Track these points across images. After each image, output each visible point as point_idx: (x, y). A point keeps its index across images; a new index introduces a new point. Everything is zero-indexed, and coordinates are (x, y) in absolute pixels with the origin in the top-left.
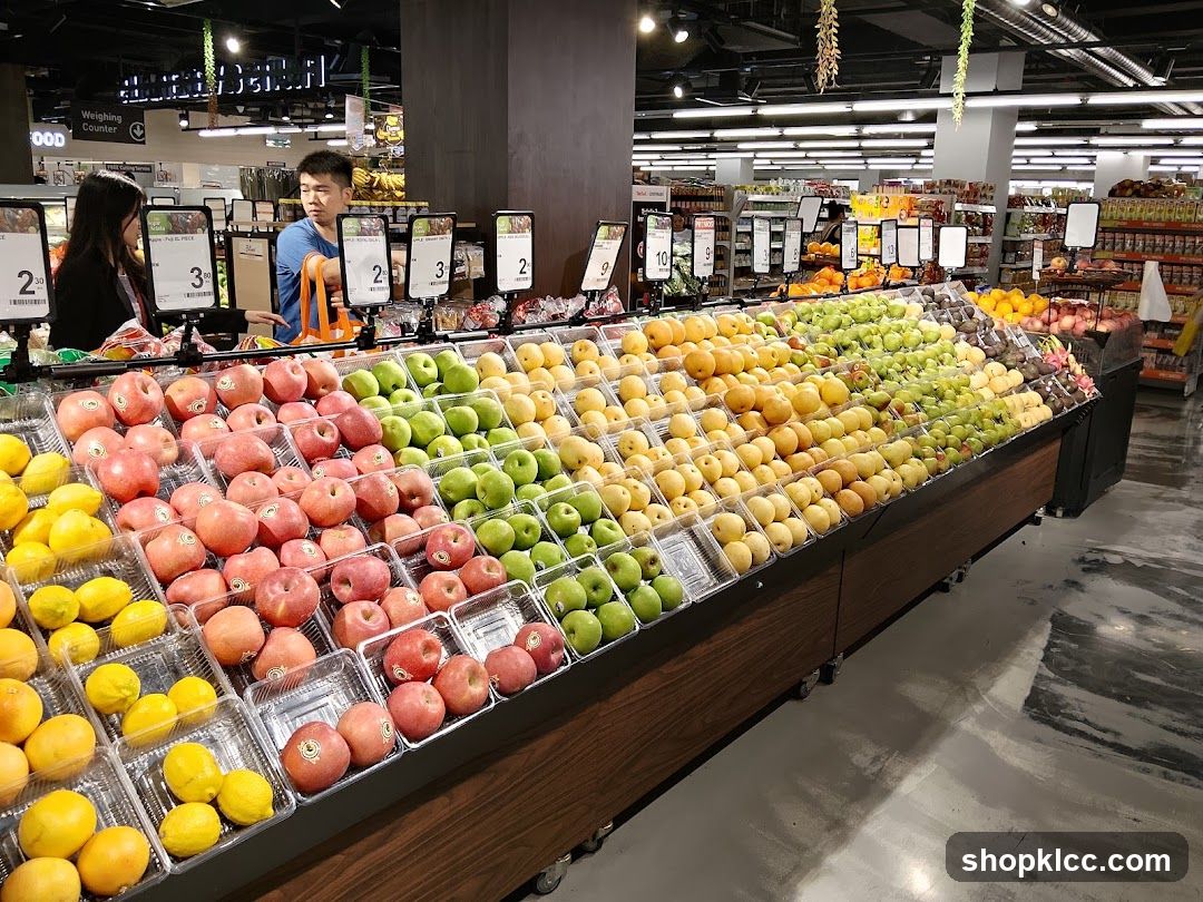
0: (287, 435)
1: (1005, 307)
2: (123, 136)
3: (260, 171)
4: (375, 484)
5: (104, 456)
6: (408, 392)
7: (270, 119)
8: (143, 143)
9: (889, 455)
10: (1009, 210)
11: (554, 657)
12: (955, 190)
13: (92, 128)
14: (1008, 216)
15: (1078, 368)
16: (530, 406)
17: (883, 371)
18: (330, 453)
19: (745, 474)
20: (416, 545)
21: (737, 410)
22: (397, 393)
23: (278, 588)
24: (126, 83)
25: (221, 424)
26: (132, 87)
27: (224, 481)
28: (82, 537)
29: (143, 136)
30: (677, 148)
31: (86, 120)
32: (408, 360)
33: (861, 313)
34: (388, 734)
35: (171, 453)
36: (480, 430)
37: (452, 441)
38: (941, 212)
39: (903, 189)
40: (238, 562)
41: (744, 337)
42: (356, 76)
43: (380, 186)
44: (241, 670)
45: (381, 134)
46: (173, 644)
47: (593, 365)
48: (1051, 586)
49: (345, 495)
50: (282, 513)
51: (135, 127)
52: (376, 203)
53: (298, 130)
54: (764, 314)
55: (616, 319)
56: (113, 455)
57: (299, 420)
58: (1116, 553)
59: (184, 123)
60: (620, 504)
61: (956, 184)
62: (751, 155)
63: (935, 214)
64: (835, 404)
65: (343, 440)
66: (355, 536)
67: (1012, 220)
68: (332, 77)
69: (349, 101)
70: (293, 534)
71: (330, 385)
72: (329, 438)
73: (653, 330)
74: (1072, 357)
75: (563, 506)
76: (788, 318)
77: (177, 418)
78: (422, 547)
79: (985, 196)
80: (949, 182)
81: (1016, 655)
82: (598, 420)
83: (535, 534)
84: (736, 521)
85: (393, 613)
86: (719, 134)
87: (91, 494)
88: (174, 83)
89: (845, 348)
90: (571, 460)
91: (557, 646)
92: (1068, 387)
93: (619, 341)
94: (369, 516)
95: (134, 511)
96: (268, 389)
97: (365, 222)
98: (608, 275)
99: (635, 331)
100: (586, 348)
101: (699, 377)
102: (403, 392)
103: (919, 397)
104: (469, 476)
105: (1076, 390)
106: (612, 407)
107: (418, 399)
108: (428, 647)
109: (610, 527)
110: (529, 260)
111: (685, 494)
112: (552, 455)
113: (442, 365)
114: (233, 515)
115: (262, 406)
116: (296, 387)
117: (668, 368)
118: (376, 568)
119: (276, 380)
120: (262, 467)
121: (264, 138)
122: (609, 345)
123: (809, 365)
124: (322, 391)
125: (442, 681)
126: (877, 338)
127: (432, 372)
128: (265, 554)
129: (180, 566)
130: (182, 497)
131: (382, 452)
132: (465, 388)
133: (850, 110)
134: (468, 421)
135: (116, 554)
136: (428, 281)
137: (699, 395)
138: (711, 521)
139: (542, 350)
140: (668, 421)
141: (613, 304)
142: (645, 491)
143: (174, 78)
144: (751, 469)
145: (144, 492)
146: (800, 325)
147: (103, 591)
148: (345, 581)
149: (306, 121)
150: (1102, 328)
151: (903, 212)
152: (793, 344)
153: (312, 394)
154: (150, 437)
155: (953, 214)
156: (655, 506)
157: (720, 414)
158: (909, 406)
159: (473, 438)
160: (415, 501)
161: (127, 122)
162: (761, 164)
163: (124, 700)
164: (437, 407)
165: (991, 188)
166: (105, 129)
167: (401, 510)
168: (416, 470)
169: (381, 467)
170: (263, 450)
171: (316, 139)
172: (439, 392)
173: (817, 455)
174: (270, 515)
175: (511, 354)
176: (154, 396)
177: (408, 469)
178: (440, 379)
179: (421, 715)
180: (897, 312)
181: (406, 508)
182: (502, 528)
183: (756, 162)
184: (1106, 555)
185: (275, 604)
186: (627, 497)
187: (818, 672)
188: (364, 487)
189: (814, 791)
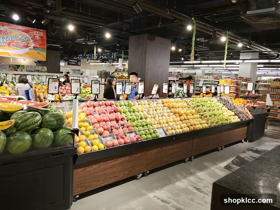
0: (107, 110)
1: (238, 102)
2: (77, 64)
3: (101, 72)
4: (118, 116)
5: (86, 110)
6: (124, 106)
7: (105, 62)
8: (80, 66)
9: (201, 123)
10: (256, 83)
11: (139, 139)
12: (241, 79)
13: (71, 63)
14: (256, 85)
15: (249, 113)
16: (141, 110)
17: (205, 110)
18: (112, 112)
19: (174, 122)
20: (122, 125)
21: (175, 113)
22: (122, 106)
23: (106, 126)
24: (79, 56)
25: (100, 108)
26: (80, 56)
27: (100, 115)
28: (84, 118)
29: (80, 65)
30: (187, 68)
31: (70, 61)
32: (124, 102)
33: (203, 100)
34: (117, 143)
35: (94, 111)
36: (133, 112)
37: (129, 113)
38: (238, 83)
39: (230, 79)
40: (101, 123)
41: (179, 103)
42: (121, 55)
43: (124, 76)
44: (101, 134)
45: (125, 67)
46: (93, 131)
47: (152, 105)
48: (239, 152)
49: (114, 117)
50: (106, 118)
51: (79, 63)
52: (122, 80)
53: (109, 64)
54: (184, 99)
55: (158, 99)
56: (87, 110)
57: (109, 108)
58: (255, 148)
59: (88, 62)
60: (152, 123)
61: (242, 78)
62: (204, 70)
63: (236, 84)
64: (193, 114)
65: (114, 111)
66: (115, 122)
67: (257, 85)
68: (116, 55)
69: (120, 59)
70: (108, 121)
71: (113, 104)
72: (113, 111)
73: (163, 101)
74: (248, 111)
75: (143, 122)
76: (189, 101)
77: (94, 107)
78: (123, 125)
79: (249, 80)
80: (240, 77)
81: (227, 160)
82: (151, 112)
83: (139, 125)
84: (170, 128)
85: (119, 131)
86: (195, 66)
87: (85, 114)
88: (88, 56)
89: (199, 106)
90: (146, 117)
91: (139, 138)
92: (246, 116)
93: (157, 102)
94: (117, 121)
95: (89, 116)
96: (105, 104)
97: (120, 83)
98: (156, 92)
99: (160, 101)
100: (151, 102)
101: (169, 108)
102: (123, 106)
103: (211, 115)
104: (131, 117)
105: (248, 117)
106: (154, 111)
107: (125, 107)
108: (123, 135)
109: (150, 126)
110: (143, 89)
111: (163, 124)
112: (143, 116)
113: (129, 103)
114: (101, 117)
115: (105, 106)
116: (109, 104)
117: (164, 106)
118: (117, 126)
119: (107, 103)
120: (104, 113)
121: (103, 65)
122: (155, 103)
123: (191, 108)
124: (112, 105)
125: (124, 139)
126: (205, 105)
127: (127, 104)
128: (104, 122)
129: (95, 123)
130: (95, 115)
131: (119, 113)
132: (131, 106)
133: (220, 62)
134: (131, 110)
135: (87, 121)
136: (128, 91)
137: (169, 111)
138: (166, 128)
139: (144, 102)
140: (162, 114)
141: (158, 96)
142: (156, 122)
143: (88, 55)
144: (175, 122)
145: (91, 114)
146: (191, 102)
147: (86, 124)
148: (113, 127)
149: (111, 62)
150: (255, 106)
151: (230, 83)
152: (188, 105)
153: (111, 105)
154: (91, 108)
155: (241, 84)
156: (157, 124)
157: (172, 114)
158: (208, 116)
159: (132, 113)
160: (123, 119)
161: (77, 62)
162: (206, 72)
163: (89, 135)
164: (127, 108)
165: (251, 79)
166: (73, 63)
167: (121, 120)
168: (124, 115)
169: (119, 115)
170: (105, 111)
171: (113, 65)
172: (128, 106)
173: (187, 121)
174: (105, 118)
175: (139, 103)
176: (92, 104)
177: (122, 115)
178: (128, 105)
179: (121, 142)
180: (212, 101)
181: (122, 120)
182: (134, 124)
183: (205, 71)
184: (253, 148)
185: (105, 127)
186: (153, 123)
187: (188, 158)
188: (117, 117)
189: (183, 173)
